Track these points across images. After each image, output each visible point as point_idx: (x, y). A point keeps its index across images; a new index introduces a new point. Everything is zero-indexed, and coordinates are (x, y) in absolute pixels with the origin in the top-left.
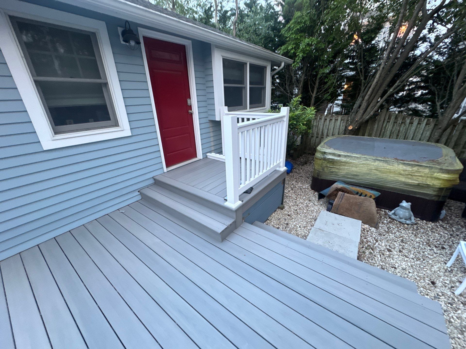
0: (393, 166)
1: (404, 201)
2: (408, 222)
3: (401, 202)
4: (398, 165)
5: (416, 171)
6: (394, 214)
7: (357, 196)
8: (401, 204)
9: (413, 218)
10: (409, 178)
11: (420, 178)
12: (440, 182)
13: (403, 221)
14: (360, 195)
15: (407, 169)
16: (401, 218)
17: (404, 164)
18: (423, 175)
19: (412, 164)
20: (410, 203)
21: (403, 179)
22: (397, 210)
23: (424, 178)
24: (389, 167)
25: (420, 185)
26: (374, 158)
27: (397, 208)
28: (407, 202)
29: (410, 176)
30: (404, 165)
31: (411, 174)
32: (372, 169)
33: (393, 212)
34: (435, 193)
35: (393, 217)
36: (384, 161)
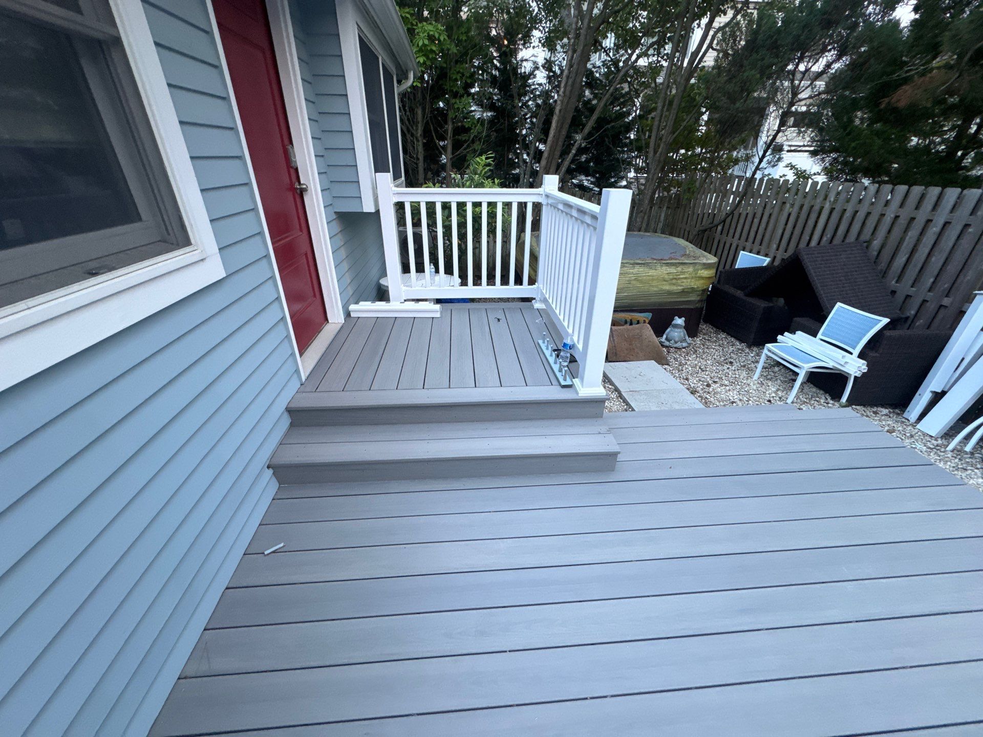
0: (656, 270)
1: (676, 318)
2: (685, 344)
3: (673, 320)
4: (662, 266)
5: (681, 272)
6: (667, 339)
7: (627, 326)
8: (674, 322)
9: (687, 337)
10: (674, 284)
11: (685, 281)
12: (702, 281)
13: (679, 345)
14: (631, 324)
15: (672, 271)
16: (676, 342)
17: (667, 264)
18: (687, 275)
19: (676, 263)
20: (683, 319)
21: (667, 287)
22: (668, 333)
23: (689, 280)
24: (652, 272)
25: (685, 290)
26: (632, 262)
27: (669, 330)
28: (680, 317)
29: (674, 281)
30: (667, 266)
31: (675, 277)
32: (631, 281)
33: (665, 336)
34: (698, 298)
35: (667, 343)
36: (644, 264)
